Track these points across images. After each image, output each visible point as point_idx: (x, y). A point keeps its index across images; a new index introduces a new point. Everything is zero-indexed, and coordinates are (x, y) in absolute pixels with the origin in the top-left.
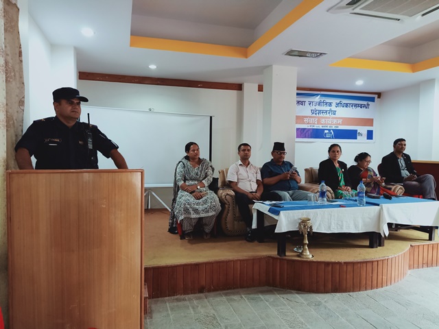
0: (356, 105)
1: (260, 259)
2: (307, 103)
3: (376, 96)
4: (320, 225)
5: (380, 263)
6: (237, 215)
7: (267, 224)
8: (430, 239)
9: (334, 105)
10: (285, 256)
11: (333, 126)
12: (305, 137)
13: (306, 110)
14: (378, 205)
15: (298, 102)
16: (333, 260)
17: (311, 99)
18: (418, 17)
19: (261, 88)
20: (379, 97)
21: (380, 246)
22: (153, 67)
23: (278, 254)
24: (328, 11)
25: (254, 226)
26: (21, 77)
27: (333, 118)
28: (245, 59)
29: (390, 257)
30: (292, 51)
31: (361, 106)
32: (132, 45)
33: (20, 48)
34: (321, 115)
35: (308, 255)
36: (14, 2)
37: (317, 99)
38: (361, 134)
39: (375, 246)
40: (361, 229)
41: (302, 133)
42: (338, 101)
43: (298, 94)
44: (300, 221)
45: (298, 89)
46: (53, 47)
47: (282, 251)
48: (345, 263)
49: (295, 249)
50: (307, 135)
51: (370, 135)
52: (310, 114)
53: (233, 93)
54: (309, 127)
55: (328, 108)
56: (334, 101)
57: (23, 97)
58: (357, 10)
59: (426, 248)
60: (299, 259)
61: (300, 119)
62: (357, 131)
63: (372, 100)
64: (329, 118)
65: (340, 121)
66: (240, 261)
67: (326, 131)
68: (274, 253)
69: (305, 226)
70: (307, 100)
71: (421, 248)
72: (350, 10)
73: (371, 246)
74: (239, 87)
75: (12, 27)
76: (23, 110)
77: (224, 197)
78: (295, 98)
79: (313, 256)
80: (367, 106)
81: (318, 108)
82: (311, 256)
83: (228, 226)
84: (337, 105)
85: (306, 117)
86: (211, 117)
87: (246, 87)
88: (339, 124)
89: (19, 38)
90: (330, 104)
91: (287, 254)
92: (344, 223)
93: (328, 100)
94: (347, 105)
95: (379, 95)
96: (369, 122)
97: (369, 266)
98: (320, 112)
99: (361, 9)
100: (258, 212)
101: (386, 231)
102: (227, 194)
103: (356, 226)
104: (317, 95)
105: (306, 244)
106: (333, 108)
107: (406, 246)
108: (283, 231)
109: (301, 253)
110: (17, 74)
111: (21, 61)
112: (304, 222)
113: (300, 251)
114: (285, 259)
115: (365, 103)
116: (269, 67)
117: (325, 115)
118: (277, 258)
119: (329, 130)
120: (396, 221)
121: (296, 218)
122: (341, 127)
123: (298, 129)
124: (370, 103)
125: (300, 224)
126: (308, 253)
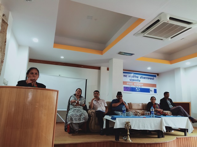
0: (149, 78)
1: (107, 142)
2: (128, 76)
3: (157, 75)
4: (135, 126)
5: (163, 144)
6: (96, 122)
7: (110, 126)
8: (185, 135)
9: (139, 77)
10: (119, 141)
11: (140, 87)
12: (127, 91)
13: (127, 79)
14: (160, 117)
15: (124, 76)
16: (141, 142)
17: (130, 75)
18: (169, 39)
19: (108, 69)
20: (158, 75)
21: (162, 137)
22: (62, 57)
23: (115, 140)
24: (134, 35)
25: (104, 127)
26: (4, 51)
27: (139, 83)
28: (101, 55)
29: (167, 142)
30: (121, 52)
31: (151, 79)
32: (54, 47)
33: (6, 39)
34: (134, 82)
35: (130, 140)
36: (6, 22)
37: (132, 75)
38: (151, 91)
39: (160, 137)
40: (153, 129)
41: (126, 89)
42: (141, 76)
43: (123, 72)
44: (125, 123)
45: (124, 70)
46: (20, 46)
47: (117, 139)
48: (147, 144)
49: (124, 138)
50: (128, 90)
51: (155, 91)
52: (129, 81)
53: (96, 71)
54: (129, 87)
55: (137, 79)
56: (140, 76)
57: (3, 60)
58: (145, 35)
59: (184, 139)
60: (126, 142)
61: (125, 83)
62: (149, 89)
63: (155, 76)
64: (137, 83)
65: (142, 85)
66: (97, 143)
67: (137, 89)
68: (113, 139)
69: (128, 126)
70: (128, 75)
71: (181, 139)
72: (142, 34)
73: (159, 137)
74: (99, 68)
75: (4, 31)
76: (2, 65)
77: (90, 113)
78: (123, 74)
79: (132, 141)
80: (153, 79)
81: (133, 78)
82: (131, 141)
83: (92, 127)
84: (141, 78)
85: (128, 82)
86: (86, 80)
87: (102, 68)
88: (142, 86)
89: (6, 36)
90: (138, 77)
91: (120, 140)
92: (146, 125)
93: (137, 75)
94: (145, 78)
95: (158, 74)
96: (154, 86)
97: (158, 145)
98: (133, 80)
99: (147, 34)
100: (106, 120)
101: (164, 130)
102: (92, 112)
103: (151, 127)
104: (132, 73)
105: (128, 134)
106: (139, 79)
107: (174, 138)
108: (118, 128)
109: (126, 140)
110: (3, 50)
111: (5, 45)
112: (127, 123)
113: (126, 139)
114: (119, 142)
115: (152, 77)
116: (111, 59)
117: (135, 82)
118: (115, 142)
119: (138, 88)
120: (169, 125)
121: (124, 122)
122: (143, 87)
123: (124, 87)
124: (154, 77)
125: (125, 125)
126: (130, 139)
